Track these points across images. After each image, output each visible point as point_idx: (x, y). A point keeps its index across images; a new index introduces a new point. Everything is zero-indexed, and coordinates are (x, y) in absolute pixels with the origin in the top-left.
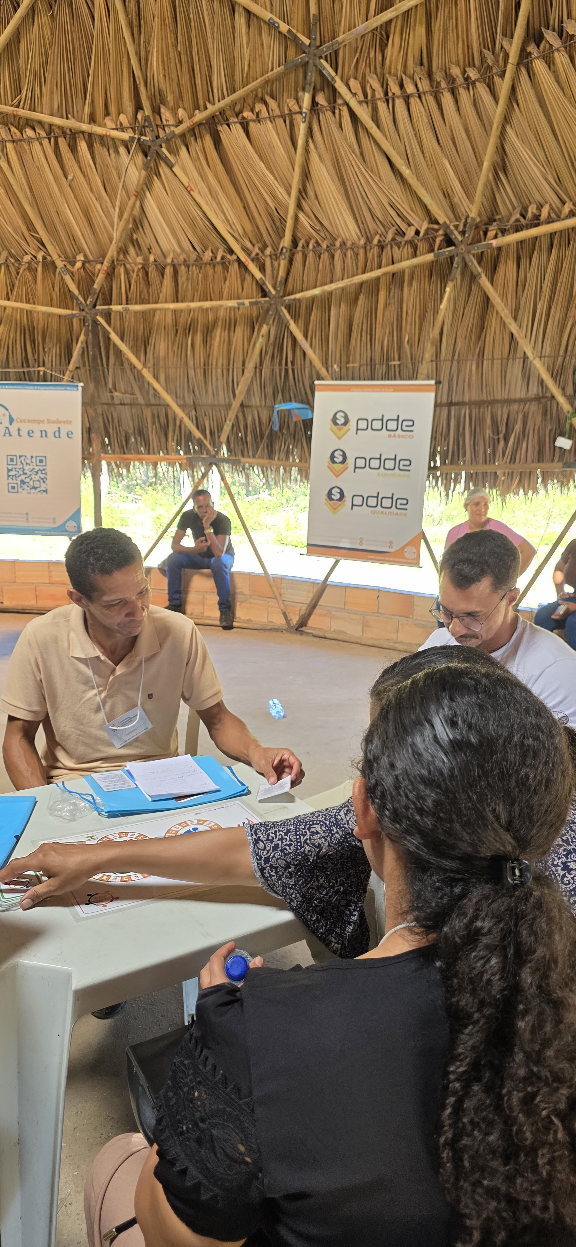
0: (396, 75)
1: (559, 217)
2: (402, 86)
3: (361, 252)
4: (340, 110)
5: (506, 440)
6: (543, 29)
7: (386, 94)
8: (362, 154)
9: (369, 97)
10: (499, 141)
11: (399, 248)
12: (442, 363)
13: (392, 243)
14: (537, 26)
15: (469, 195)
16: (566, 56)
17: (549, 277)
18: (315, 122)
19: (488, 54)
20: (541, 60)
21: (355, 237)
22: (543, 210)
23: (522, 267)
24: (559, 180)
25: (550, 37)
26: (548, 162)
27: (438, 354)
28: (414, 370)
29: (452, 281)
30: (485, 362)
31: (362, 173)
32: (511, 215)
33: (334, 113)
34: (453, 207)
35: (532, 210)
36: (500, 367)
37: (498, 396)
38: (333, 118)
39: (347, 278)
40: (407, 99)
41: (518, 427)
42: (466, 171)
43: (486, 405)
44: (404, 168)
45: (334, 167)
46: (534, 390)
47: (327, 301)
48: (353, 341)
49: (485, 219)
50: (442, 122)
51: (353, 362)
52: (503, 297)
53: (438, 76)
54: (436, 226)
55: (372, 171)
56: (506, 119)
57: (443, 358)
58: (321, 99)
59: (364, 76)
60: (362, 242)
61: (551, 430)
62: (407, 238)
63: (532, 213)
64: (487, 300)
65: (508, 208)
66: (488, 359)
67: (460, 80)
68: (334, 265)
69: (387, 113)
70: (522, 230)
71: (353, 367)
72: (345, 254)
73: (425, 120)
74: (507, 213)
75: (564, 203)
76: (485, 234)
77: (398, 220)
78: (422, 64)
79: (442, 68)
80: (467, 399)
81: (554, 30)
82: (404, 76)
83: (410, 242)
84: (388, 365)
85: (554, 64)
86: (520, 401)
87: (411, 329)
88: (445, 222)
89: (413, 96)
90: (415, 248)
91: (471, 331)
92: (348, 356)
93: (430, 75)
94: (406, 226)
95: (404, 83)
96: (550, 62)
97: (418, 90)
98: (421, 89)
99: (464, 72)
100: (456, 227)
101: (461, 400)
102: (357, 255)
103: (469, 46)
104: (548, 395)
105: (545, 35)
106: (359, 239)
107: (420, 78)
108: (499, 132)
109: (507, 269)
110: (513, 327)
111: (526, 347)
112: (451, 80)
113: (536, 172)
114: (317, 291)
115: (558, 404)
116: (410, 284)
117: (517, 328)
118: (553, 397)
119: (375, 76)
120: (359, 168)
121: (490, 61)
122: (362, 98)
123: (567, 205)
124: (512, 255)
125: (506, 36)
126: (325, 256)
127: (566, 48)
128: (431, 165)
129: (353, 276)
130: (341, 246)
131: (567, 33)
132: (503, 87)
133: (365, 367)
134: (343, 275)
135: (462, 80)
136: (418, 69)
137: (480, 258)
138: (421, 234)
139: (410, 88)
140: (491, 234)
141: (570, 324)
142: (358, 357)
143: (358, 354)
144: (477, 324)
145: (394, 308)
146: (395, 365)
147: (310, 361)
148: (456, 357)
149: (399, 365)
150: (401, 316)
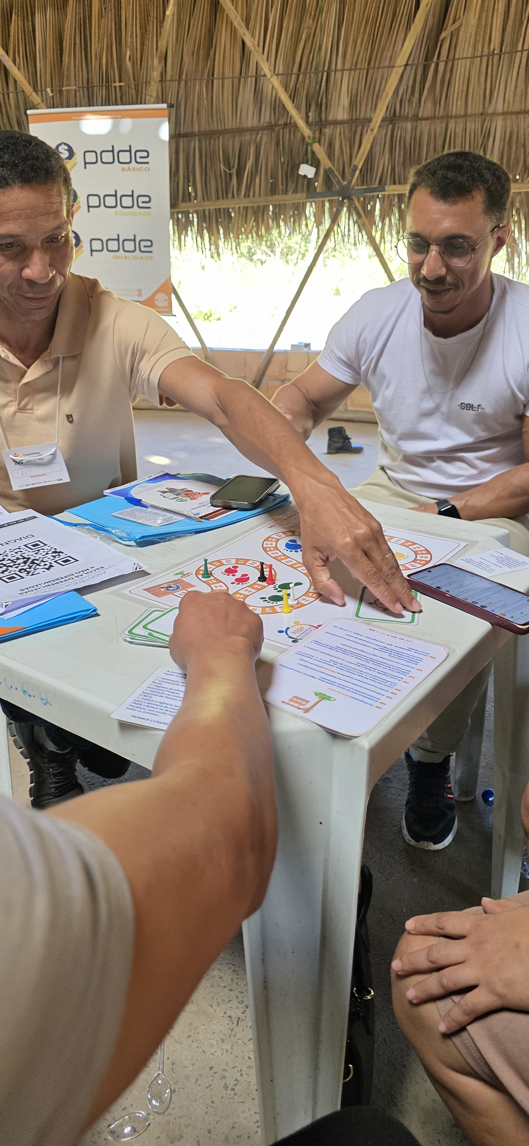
5: (240, 175)
12: (168, 83)
27: (164, 72)
28: (138, 92)
30: (215, 82)
36: (231, 90)
37: (229, 125)
41: (251, 162)
43: (217, 136)
46: (267, 117)
48: (65, 57)
51: (68, 84)
57: (169, 77)
66: (218, 79)
71: (68, 91)
80: (196, 129)
84: (108, 88)
86: (253, 130)
87: (132, 42)
91: (199, 46)
92: (61, 77)
101: (190, 131)
111: (259, 59)
117: (250, 37)
118: (288, 121)
133: (81, 89)
141: (304, 37)
142: (73, 78)
143: (73, 74)
144: (205, 37)
145: (110, 15)
146: (115, 87)
147: (15, 82)
148: (184, 77)
149: (120, 87)
150: (120, 27)
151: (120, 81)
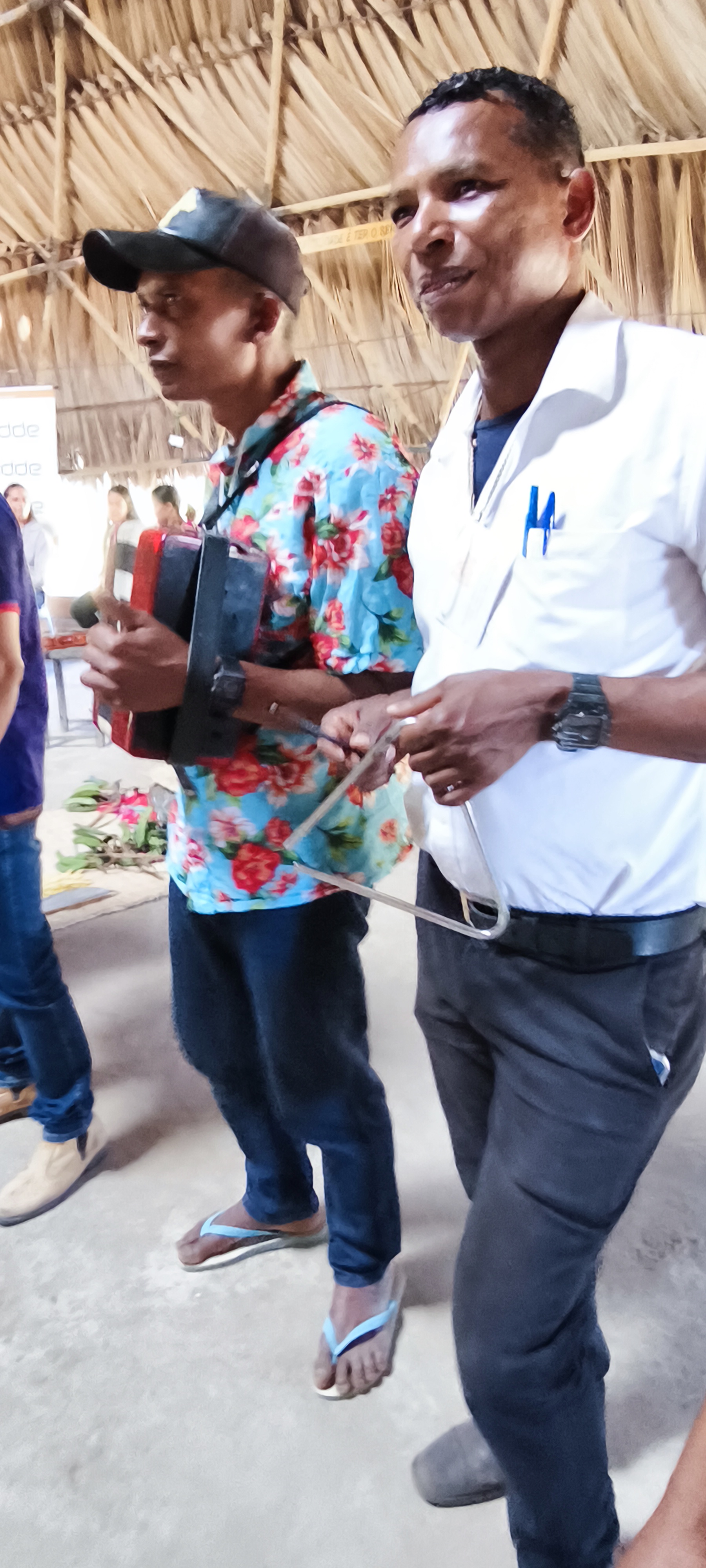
6: (81, 79)
10: (64, 171)
12: (59, 370)
14: (74, 76)
15: (49, 216)
16: (106, 104)
19: (37, 96)
20: (85, 106)
25: (89, 87)
27: (53, 361)
28: (33, 377)
29: (50, 294)
34: (36, 226)
36: (114, 373)
37: (120, 399)
42: (41, 195)
43: (110, 408)
52: (101, 311)
54: (24, 244)
56: (67, 154)
57: (59, 365)
64: (87, 314)
67: (18, 116)
76: (72, 251)
80: (91, 403)
81: (91, 82)
85: (97, 110)
88: (32, 241)
90: (9, 263)
91: (79, 336)
96: (93, 109)
99: (20, 109)
100: (44, 246)
105: (85, 86)
108: (62, 164)
110: (114, 337)
111: (131, 355)
112: (11, 118)
116: (12, 293)
121: (41, 102)
137: (71, 273)
144: (83, 332)
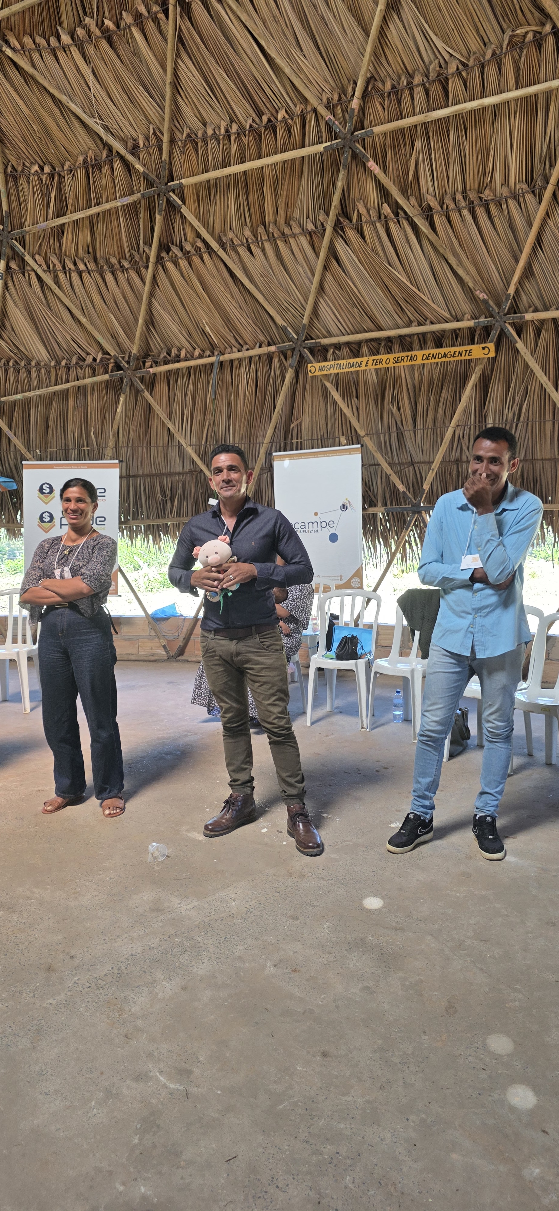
0: (70, 256)
1: (192, 357)
2: (75, 264)
3: (53, 371)
4: (29, 274)
5: (172, 501)
6: (170, 244)
7: (64, 268)
8: (48, 304)
9: (51, 268)
10: (148, 307)
11: (82, 369)
12: (120, 448)
13: (77, 366)
14: (166, 242)
15: (131, 338)
16: (186, 262)
17: (190, 394)
18: (9, 279)
19: (135, 253)
20: (171, 262)
21: (47, 360)
22: (181, 352)
23: (171, 387)
24: (190, 335)
25: (175, 250)
26: (182, 322)
27: (117, 442)
28: (99, 453)
29: (124, 393)
30: (152, 448)
31: (49, 317)
32: (160, 353)
33: (24, 275)
34: (118, 344)
35: (174, 352)
36: (163, 452)
38: (23, 279)
39: (42, 388)
40: (80, 274)
41: (179, 492)
42: (126, 323)
43: (155, 477)
44: (82, 317)
45: (26, 310)
46: (188, 466)
47: (26, 404)
48: (50, 432)
49: (143, 354)
50: (107, 291)
51: (51, 448)
52: (160, 404)
53: (102, 262)
54: (108, 357)
55: (57, 316)
56: (152, 295)
57: (120, 444)
58: (13, 265)
59: (46, 254)
60: (53, 363)
61: (202, 493)
62: (86, 363)
63: (175, 353)
64: (149, 407)
65: (158, 349)
66: (154, 447)
67: (117, 266)
68: (31, 379)
69: (65, 280)
70: (169, 364)
71: (51, 452)
72: (39, 371)
73: (94, 287)
74: (157, 351)
75: (195, 349)
76: (144, 363)
77: (79, 350)
78: (89, 253)
79: (103, 257)
80: (141, 473)
81: (177, 246)
82: (76, 258)
83: (90, 366)
84: (79, 450)
85: (179, 265)
86: (179, 474)
87: (95, 424)
88: (115, 355)
89: (84, 272)
90: (94, 370)
91: (140, 426)
92: (46, 444)
93: (95, 260)
94: (86, 355)
95: (77, 262)
96: (177, 265)
97: (87, 268)
98: (90, 268)
99: (120, 263)
100: (123, 358)
101: (136, 473)
102: (49, 372)
103: (122, 247)
104: (198, 469)
105: (172, 249)
106: (51, 362)
107: (89, 262)
108: (147, 302)
109: (161, 387)
110: (170, 426)
111: (179, 437)
112: (111, 266)
113: (174, 328)
114: (19, 397)
115: (205, 474)
116: (92, 394)
117: (173, 426)
118: (201, 471)
119: (55, 256)
120: (46, 313)
121: (137, 258)
122: (46, 268)
123: (197, 350)
124: (164, 378)
125: (146, 245)
126: (23, 372)
127: (186, 258)
128: (100, 316)
129: (47, 387)
130: (36, 365)
131: (186, 249)
132: (148, 276)
133: (61, 451)
134: (39, 386)
135: (118, 266)
136: (87, 255)
137: (142, 379)
138: (98, 361)
139: (82, 267)
140: (148, 364)
141: (207, 424)
142: (55, 444)
143: (55, 441)
144: (144, 422)
145: (81, 410)
146: (84, 450)
147: (15, 446)
148: (130, 445)
149: (88, 450)
150: (87, 416)
151: (87, 446)
